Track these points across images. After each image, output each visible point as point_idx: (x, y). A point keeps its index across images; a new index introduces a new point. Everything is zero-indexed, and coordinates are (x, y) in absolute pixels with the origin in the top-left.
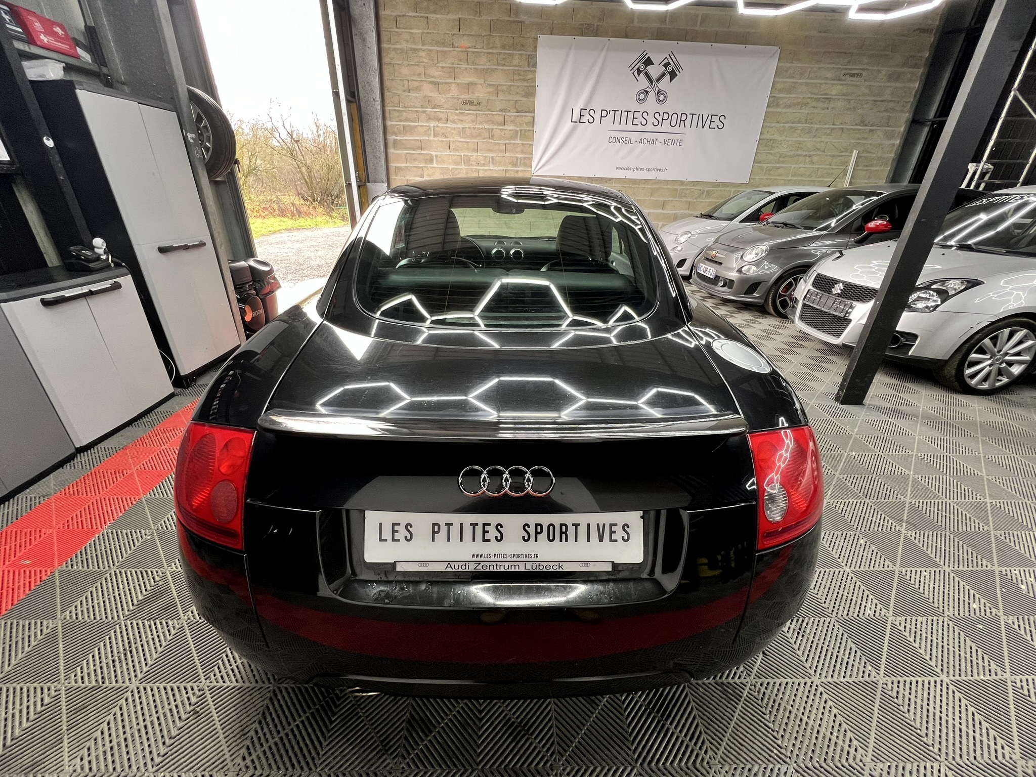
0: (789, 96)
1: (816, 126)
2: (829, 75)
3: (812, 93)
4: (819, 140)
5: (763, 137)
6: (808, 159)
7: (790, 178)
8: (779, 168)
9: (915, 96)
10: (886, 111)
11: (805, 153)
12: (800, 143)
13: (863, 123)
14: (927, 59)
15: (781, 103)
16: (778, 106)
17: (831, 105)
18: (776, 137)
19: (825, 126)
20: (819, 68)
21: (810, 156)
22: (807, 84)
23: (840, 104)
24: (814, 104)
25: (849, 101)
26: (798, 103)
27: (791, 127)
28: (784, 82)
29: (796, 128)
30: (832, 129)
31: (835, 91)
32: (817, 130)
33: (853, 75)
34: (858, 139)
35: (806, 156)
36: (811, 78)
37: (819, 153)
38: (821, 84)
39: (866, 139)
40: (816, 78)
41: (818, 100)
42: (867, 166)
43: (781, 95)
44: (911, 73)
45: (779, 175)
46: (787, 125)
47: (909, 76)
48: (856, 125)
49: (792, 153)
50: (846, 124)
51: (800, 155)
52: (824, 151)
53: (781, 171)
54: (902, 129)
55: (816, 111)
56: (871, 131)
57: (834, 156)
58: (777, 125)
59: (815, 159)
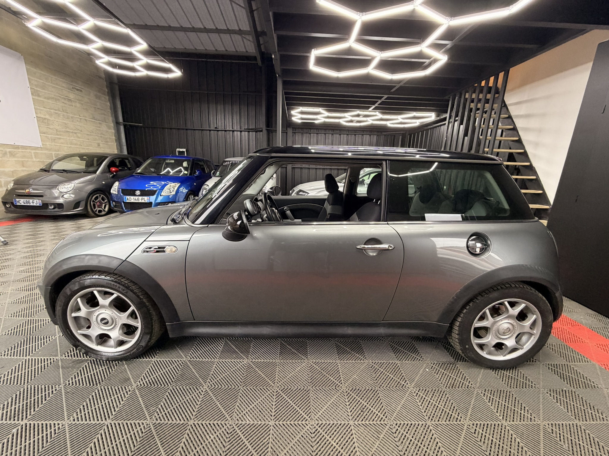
0: (44, 91)
1: (71, 115)
2: (64, 85)
3: (59, 94)
4: (75, 124)
5: (39, 115)
6: (75, 135)
7: (69, 146)
8: (60, 139)
9: (111, 109)
10: (102, 114)
11: (71, 131)
12: (65, 124)
13: (94, 118)
14: (108, 92)
15: (40, 94)
16: (39, 96)
17: (73, 104)
18: (47, 117)
19: (75, 116)
20: (56, 79)
21: (75, 133)
22: (53, 87)
23: (78, 105)
24: (63, 101)
25: (82, 104)
26: (53, 98)
27: (56, 113)
28: (36, 81)
29: (59, 115)
30: (81, 119)
31: (72, 96)
32: (72, 117)
33: (78, 90)
34: (96, 127)
35: (72, 132)
36: (54, 84)
37: (79, 131)
38: (62, 89)
39: (99, 127)
40: (57, 84)
41: (65, 99)
42: (106, 142)
43: (38, 89)
44: (105, 97)
45: (62, 143)
46: (52, 111)
47: (103, 98)
48: (91, 119)
49: (64, 130)
50: (85, 117)
51: (69, 132)
52: (81, 131)
53: (62, 141)
54: (112, 125)
55: (66, 106)
56: (100, 123)
57: (88, 135)
58: (45, 109)
59: (79, 135)
